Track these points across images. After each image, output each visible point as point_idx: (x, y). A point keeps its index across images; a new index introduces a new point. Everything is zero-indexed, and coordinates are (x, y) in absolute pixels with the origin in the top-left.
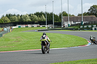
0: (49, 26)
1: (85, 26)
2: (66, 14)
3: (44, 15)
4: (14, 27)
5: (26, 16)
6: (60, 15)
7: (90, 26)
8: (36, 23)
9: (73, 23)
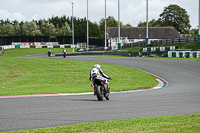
0: (78, 46)
1: (153, 49)
2: (115, 22)
3: (70, 23)
4: (6, 47)
5: (33, 25)
6: (103, 25)
7: (162, 49)
8: (52, 40)
9: (127, 41)
